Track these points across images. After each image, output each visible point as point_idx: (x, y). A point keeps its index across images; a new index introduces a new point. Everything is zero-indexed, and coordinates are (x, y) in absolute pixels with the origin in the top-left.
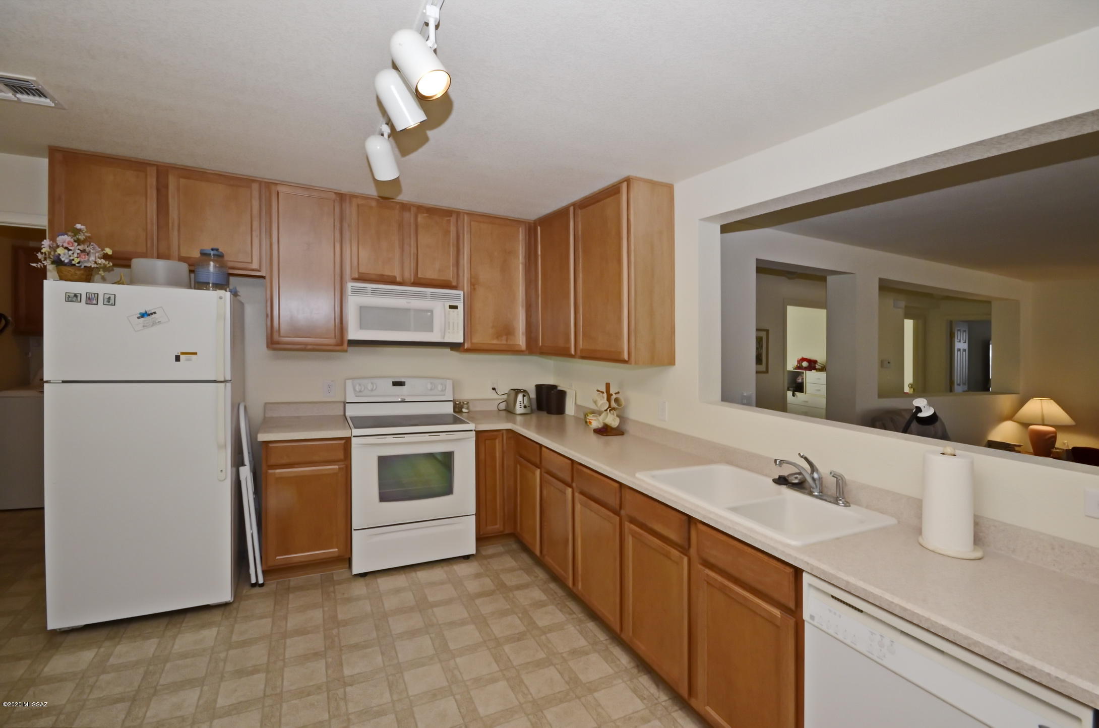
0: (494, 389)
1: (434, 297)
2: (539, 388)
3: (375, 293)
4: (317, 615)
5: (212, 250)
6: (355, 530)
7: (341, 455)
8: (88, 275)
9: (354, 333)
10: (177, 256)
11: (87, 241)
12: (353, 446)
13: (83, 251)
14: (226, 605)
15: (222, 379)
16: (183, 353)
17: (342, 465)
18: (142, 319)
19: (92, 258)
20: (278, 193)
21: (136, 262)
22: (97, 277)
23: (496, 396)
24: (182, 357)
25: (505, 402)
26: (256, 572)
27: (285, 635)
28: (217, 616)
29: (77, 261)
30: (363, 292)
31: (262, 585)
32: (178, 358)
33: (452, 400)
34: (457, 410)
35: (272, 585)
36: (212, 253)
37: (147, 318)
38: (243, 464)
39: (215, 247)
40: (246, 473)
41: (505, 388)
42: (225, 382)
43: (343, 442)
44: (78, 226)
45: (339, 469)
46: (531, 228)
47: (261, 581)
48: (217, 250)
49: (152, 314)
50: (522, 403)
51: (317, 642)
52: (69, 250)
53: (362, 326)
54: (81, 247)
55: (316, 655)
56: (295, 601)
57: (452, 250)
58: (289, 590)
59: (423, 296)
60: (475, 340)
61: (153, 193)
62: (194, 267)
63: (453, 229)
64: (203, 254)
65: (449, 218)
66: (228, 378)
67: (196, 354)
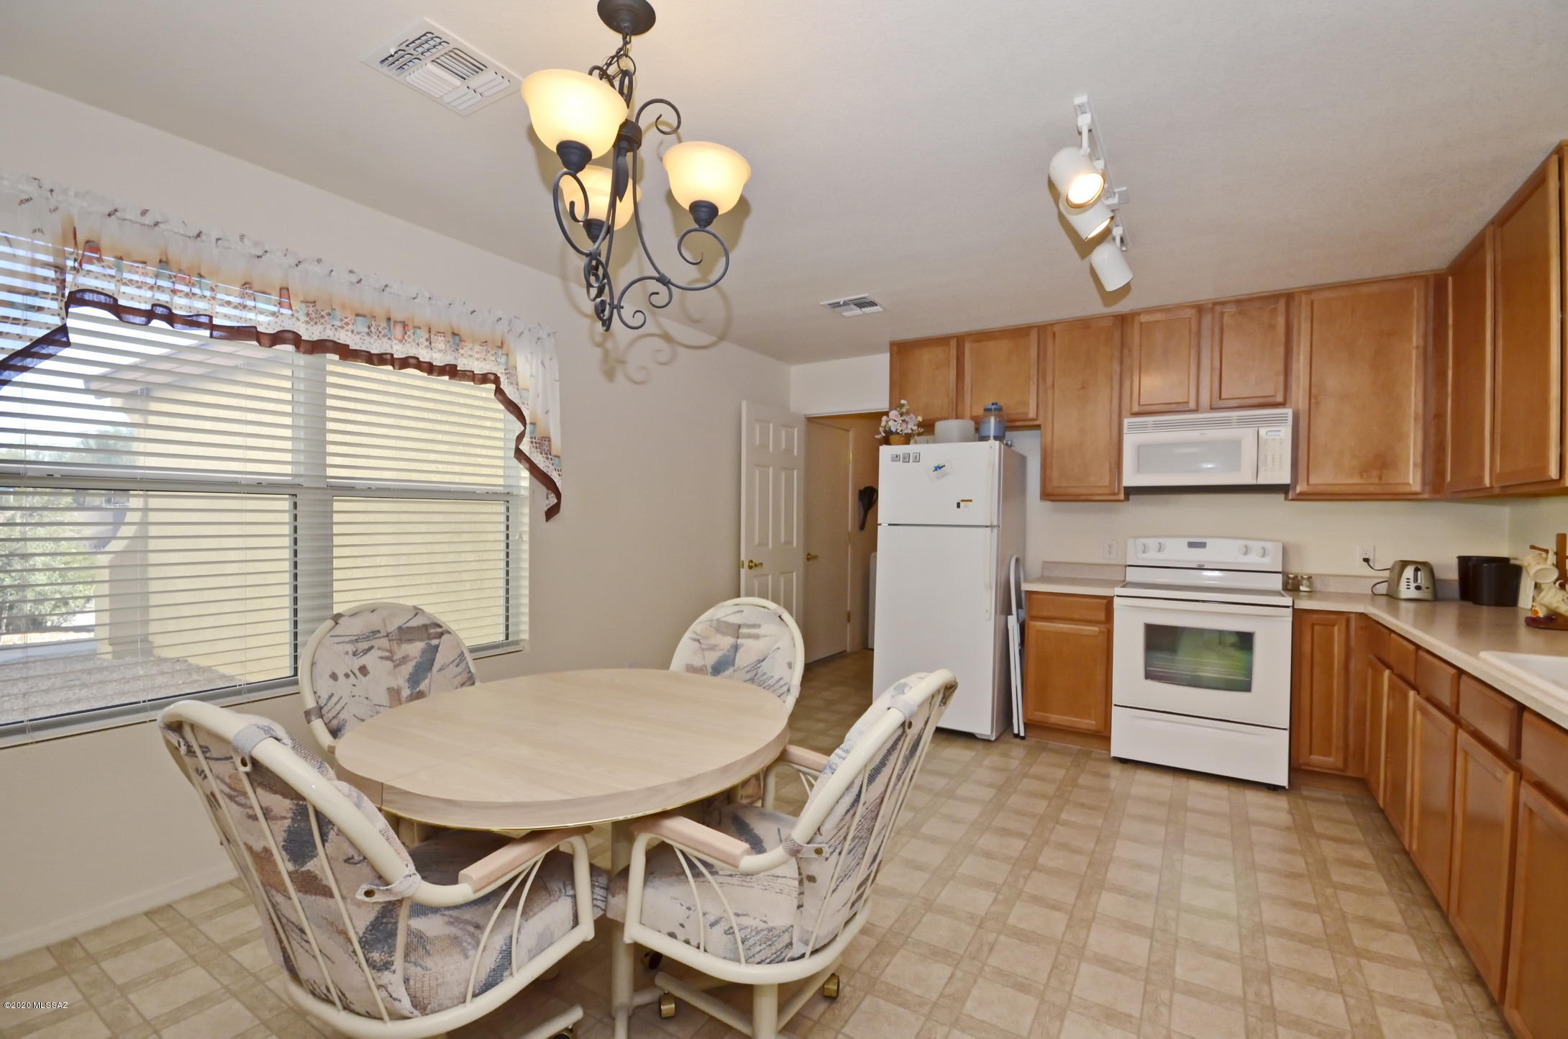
0: (1366, 560)
1: (1242, 422)
2: (1464, 562)
3: (1157, 426)
4: (1060, 773)
5: (993, 404)
6: (1115, 705)
7: (1102, 616)
8: (907, 439)
9: (1131, 478)
10: (969, 415)
11: (908, 413)
12: (1115, 606)
13: (904, 421)
14: (989, 741)
15: (989, 524)
16: (963, 501)
17: (1103, 628)
18: (936, 472)
19: (909, 426)
20: (1054, 334)
21: (940, 426)
22: (912, 441)
23: (1368, 571)
24: (962, 504)
25: (1386, 584)
26: (1018, 726)
27: (1025, 775)
28: (980, 746)
29: (900, 429)
30: (1143, 427)
31: (1023, 738)
32: (958, 505)
33: (1281, 570)
34: (1289, 587)
35: (1031, 741)
36: (993, 407)
37: (939, 471)
38: (1011, 614)
39: (995, 401)
40: (1013, 622)
41: (1386, 559)
42: (991, 526)
43: (1105, 601)
44: (903, 402)
45: (1100, 632)
46: (1436, 283)
47: (1022, 734)
48: (996, 404)
49: (942, 467)
50: (1412, 580)
51: (1050, 789)
52: (896, 421)
53: (1139, 469)
54: (902, 418)
55: (1043, 796)
56: (1045, 757)
57: (1281, 350)
58: (1044, 749)
59: (1225, 423)
60: (1314, 480)
61: (954, 362)
62: (978, 424)
63: (1281, 321)
64: (987, 410)
65: (1273, 306)
66: (995, 523)
67: (971, 501)
